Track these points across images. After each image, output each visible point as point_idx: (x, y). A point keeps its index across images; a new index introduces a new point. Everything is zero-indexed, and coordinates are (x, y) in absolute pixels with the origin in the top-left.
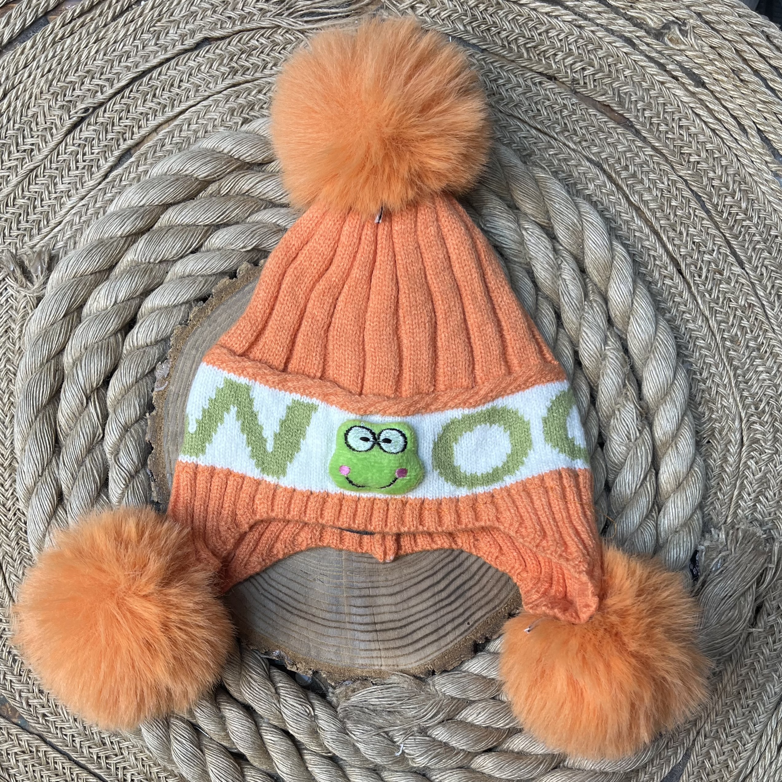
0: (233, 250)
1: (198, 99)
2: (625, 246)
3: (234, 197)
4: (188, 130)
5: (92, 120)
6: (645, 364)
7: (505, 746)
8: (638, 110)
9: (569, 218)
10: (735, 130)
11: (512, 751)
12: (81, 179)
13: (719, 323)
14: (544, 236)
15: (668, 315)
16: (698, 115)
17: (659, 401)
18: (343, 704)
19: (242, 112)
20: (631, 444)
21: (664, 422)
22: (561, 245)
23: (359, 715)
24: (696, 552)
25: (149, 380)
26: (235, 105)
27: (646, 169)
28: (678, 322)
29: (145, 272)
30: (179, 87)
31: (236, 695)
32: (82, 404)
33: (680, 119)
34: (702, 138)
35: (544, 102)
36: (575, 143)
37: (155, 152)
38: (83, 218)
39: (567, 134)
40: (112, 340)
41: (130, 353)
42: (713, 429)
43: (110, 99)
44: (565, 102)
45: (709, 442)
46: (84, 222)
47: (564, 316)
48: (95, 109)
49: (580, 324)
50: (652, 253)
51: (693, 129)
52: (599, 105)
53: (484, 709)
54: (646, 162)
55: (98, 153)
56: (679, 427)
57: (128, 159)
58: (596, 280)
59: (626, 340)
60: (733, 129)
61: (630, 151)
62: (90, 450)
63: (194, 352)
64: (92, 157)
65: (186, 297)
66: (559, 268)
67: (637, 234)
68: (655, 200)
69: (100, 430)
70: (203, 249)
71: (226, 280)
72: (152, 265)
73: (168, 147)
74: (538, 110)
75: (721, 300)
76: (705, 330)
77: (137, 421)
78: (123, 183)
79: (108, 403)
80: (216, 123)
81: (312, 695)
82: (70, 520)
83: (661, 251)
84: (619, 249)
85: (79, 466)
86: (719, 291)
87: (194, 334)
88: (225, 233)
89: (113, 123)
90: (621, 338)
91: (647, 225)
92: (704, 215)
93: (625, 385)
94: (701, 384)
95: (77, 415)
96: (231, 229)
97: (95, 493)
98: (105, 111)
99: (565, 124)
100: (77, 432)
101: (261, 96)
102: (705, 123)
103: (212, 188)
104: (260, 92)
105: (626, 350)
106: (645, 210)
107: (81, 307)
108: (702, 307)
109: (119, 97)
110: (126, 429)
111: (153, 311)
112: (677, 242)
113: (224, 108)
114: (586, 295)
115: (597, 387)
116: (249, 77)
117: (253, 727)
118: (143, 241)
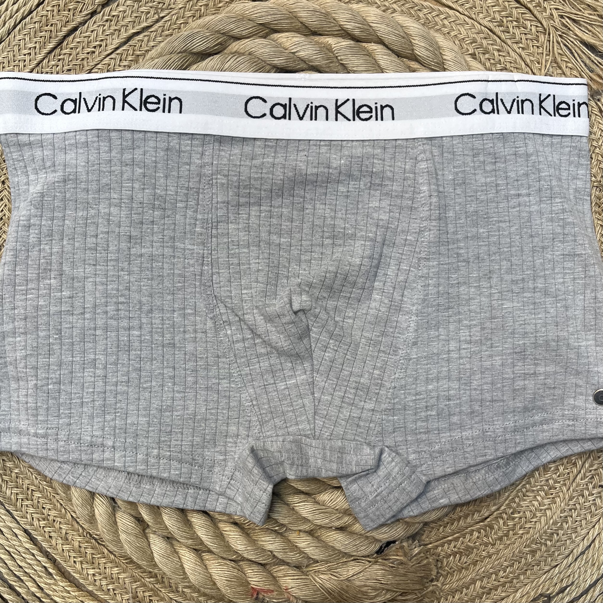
4: (441, 20)
19: (477, 48)
24: (394, 542)
29: (328, 59)
72: (336, 60)
80: (459, 36)
103: (413, 64)
107: (275, 31)
113: (472, 34)
118: (348, 43)
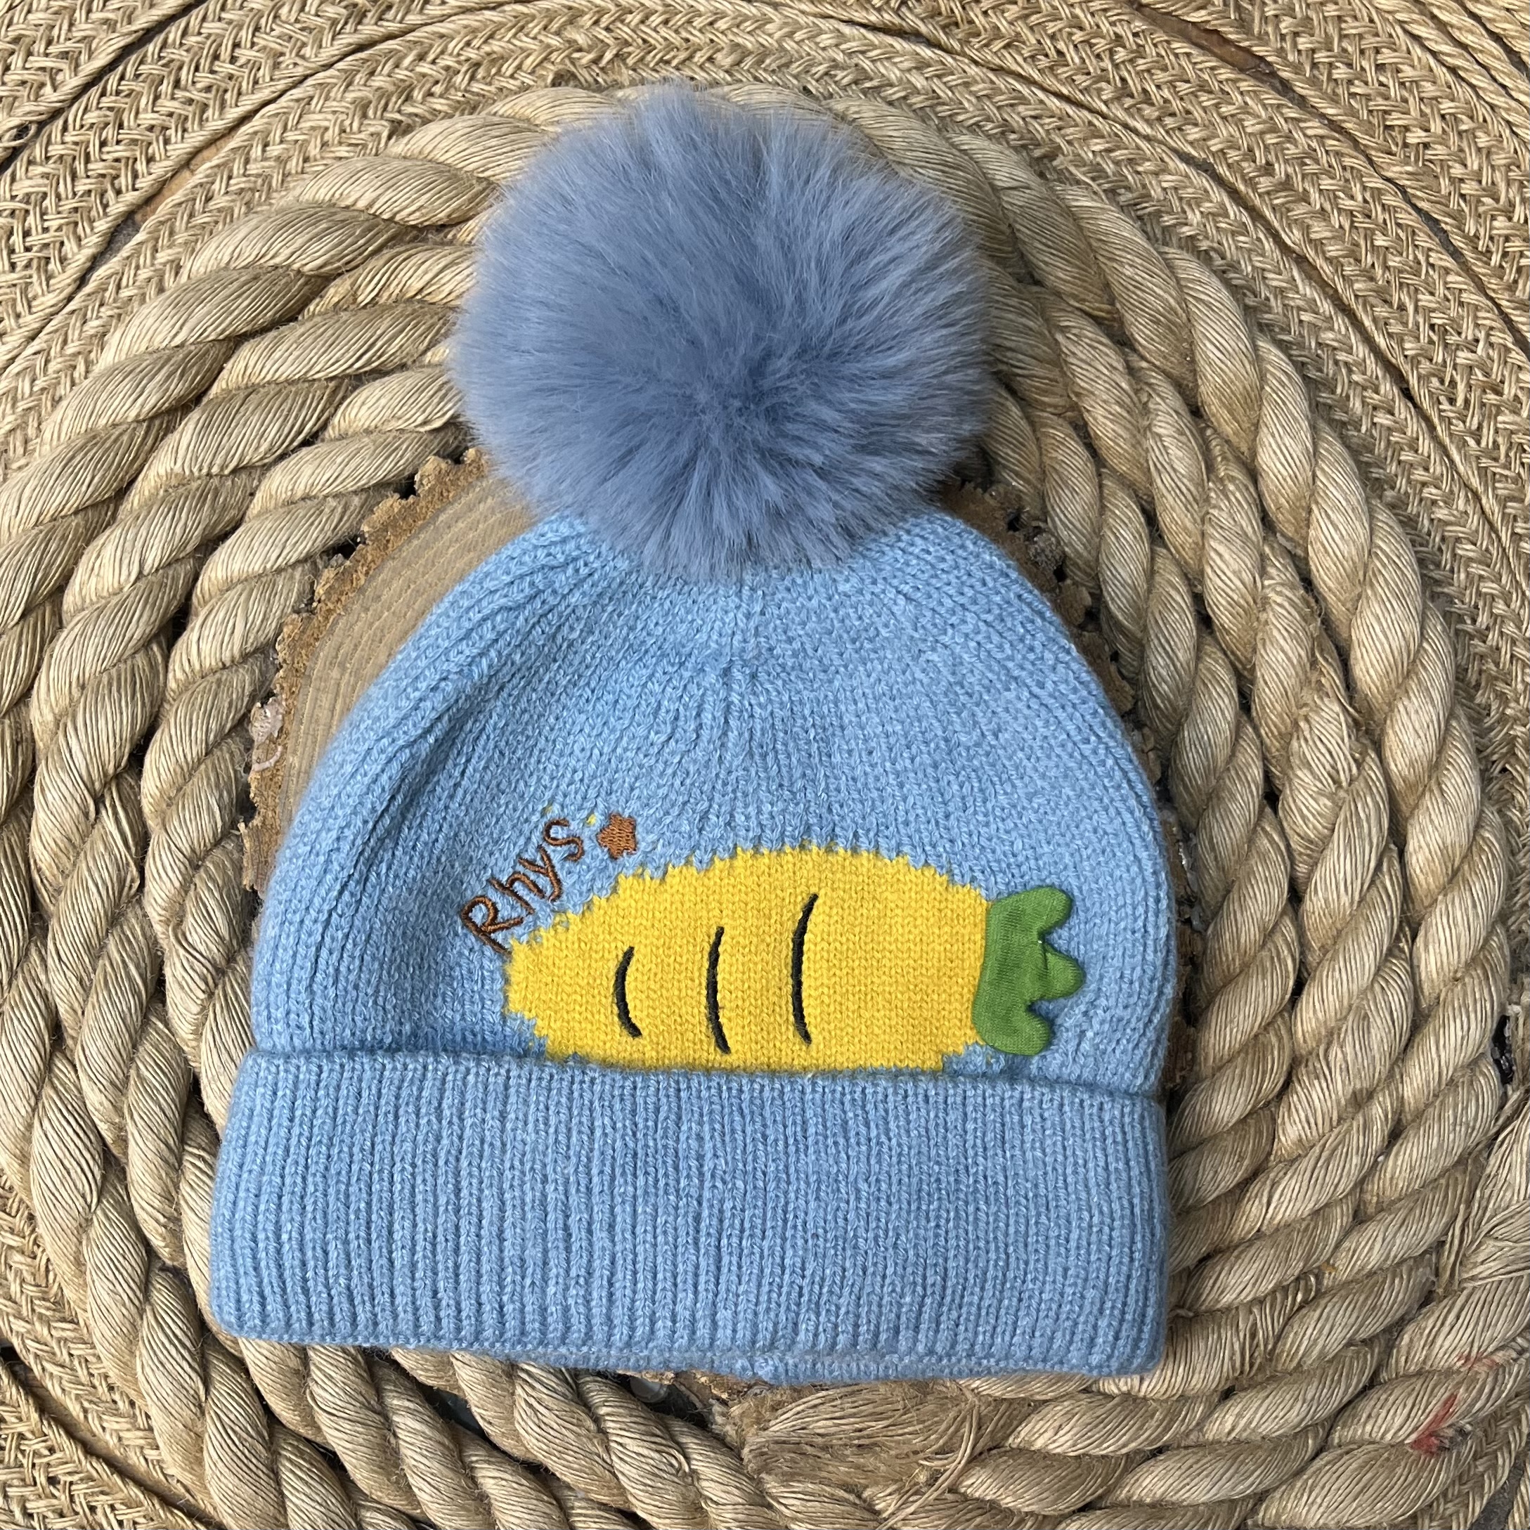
0: (402, 431)
1: (281, 85)
2: (1284, 346)
3: (390, 308)
4: (264, 159)
5: (38, 152)
6: (1354, 610)
7: (1122, 1494)
8: (1283, 37)
9: (1158, 297)
10: (1501, 65)
11: (1140, 1504)
12: (24, 292)
13: (1503, 502)
14: (1105, 340)
15: (1389, 494)
16: (1416, 38)
17: (1392, 692)
18: (754, 1439)
19: (385, 109)
20: (1342, 794)
21: (1408, 738)
22: (1143, 358)
23: (793, 1461)
24: (1503, 1020)
25: (235, 745)
26: (367, 93)
27: (1311, 168)
28: (1412, 509)
29: (202, 499)
30: (233, 60)
31: (506, 1444)
32: (86, 815)
33: (1377, 51)
34: (1429, 89)
35: (1070, 34)
36: (1148, 121)
37: (191, 216)
38: (40, 384)
39: (1128, 102)
40: (140, 660)
41: (186, 686)
42: (1511, 741)
43: (76, 98)
44: (1119, 30)
45: (1504, 770)
46: (43, 389)
47: (1165, 519)
48: (41, 125)
49: (1203, 534)
50: (1342, 356)
51: (1408, 72)
52: (1194, 33)
53: (1070, 1415)
54: (1311, 154)
55: (59, 229)
56: (1442, 744)
57: (130, 236)
58: (1229, 429)
59: (1306, 559)
60: (1497, 64)
61: (1274, 129)
62: (114, 919)
63: (335, 673)
64: (47, 237)
65: (303, 549)
66: (1145, 410)
67: (1305, 317)
68: (1339, 235)
69: (134, 870)
70: (330, 432)
71: (392, 503)
72: (215, 481)
73: (220, 201)
74: (1060, 53)
75: (1503, 449)
76: (1474, 521)
77: (217, 843)
78: (125, 293)
79: (147, 808)
80: (328, 136)
81: (678, 1426)
82: (85, 1084)
83: (1361, 350)
84: (1273, 355)
85: (95, 958)
86: (1497, 431)
87: (332, 632)
88: (378, 393)
89: (87, 155)
90: (1293, 557)
91: (1326, 295)
92: (1449, 262)
93: (1314, 663)
94: (1476, 642)
95: (77, 841)
96: (393, 381)
97: (136, 1019)
98: (65, 129)
99: (1123, 80)
100: (81, 880)
101: (424, 68)
102: (1434, 54)
103: (335, 292)
104: (421, 57)
105: (1307, 582)
106: (1319, 262)
107: (60, 589)
108: (1461, 469)
109: (95, 92)
110: (195, 863)
111: (229, 586)
112: (1395, 328)
113: (342, 101)
114: (1210, 468)
115: (1253, 670)
116: (393, 27)
117: (556, 1515)
118: (191, 426)
